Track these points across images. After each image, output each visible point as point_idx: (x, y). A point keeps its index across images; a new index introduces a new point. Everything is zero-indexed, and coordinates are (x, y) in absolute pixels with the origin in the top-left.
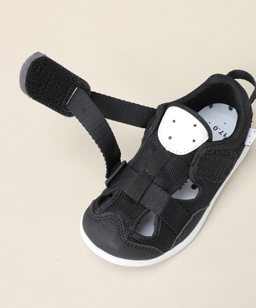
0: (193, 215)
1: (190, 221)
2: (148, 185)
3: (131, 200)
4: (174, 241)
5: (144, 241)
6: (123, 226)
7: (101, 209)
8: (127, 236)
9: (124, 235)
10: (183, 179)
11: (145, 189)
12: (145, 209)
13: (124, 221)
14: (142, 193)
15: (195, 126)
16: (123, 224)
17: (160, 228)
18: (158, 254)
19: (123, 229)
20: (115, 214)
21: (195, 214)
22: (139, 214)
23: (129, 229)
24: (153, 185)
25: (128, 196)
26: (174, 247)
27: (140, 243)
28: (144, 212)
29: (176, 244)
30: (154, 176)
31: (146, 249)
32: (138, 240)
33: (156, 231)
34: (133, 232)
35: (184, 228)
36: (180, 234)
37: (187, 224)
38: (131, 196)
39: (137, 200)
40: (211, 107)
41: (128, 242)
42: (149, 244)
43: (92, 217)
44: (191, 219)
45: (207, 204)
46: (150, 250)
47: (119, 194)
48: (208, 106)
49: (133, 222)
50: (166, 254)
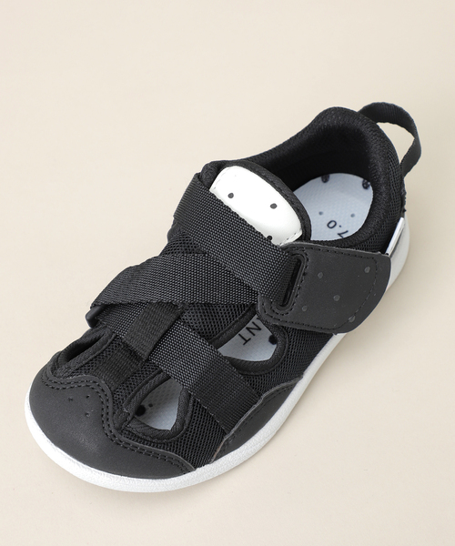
0: (264, 395)
1: (256, 406)
2: (168, 323)
3: (133, 354)
4: (218, 445)
5: (153, 438)
6: (110, 405)
7: (69, 368)
8: (117, 425)
9: (110, 422)
10: (243, 315)
11: (162, 331)
12: (159, 373)
13: (113, 394)
14: (156, 339)
15: (274, 206)
16: (110, 400)
17: (189, 414)
18: (183, 470)
19: (110, 411)
20: (96, 379)
21: (268, 393)
22: (147, 382)
23: (122, 411)
24: (180, 326)
25: (127, 346)
26: (218, 458)
27: (143, 441)
28: (156, 378)
29: (224, 452)
30: (183, 308)
31: (156, 455)
32: (140, 435)
33: (180, 421)
34: (129, 418)
35: (242, 420)
36: (232, 432)
37: (249, 412)
38: (133, 345)
39: (145, 355)
40: (325, 180)
41: (118, 436)
42: (164, 446)
43: (48, 383)
44: (260, 402)
45: (299, 374)
46: (164, 458)
47: (109, 341)
48: (319, 179)
49: (133, 397)
50: (199, 470)
